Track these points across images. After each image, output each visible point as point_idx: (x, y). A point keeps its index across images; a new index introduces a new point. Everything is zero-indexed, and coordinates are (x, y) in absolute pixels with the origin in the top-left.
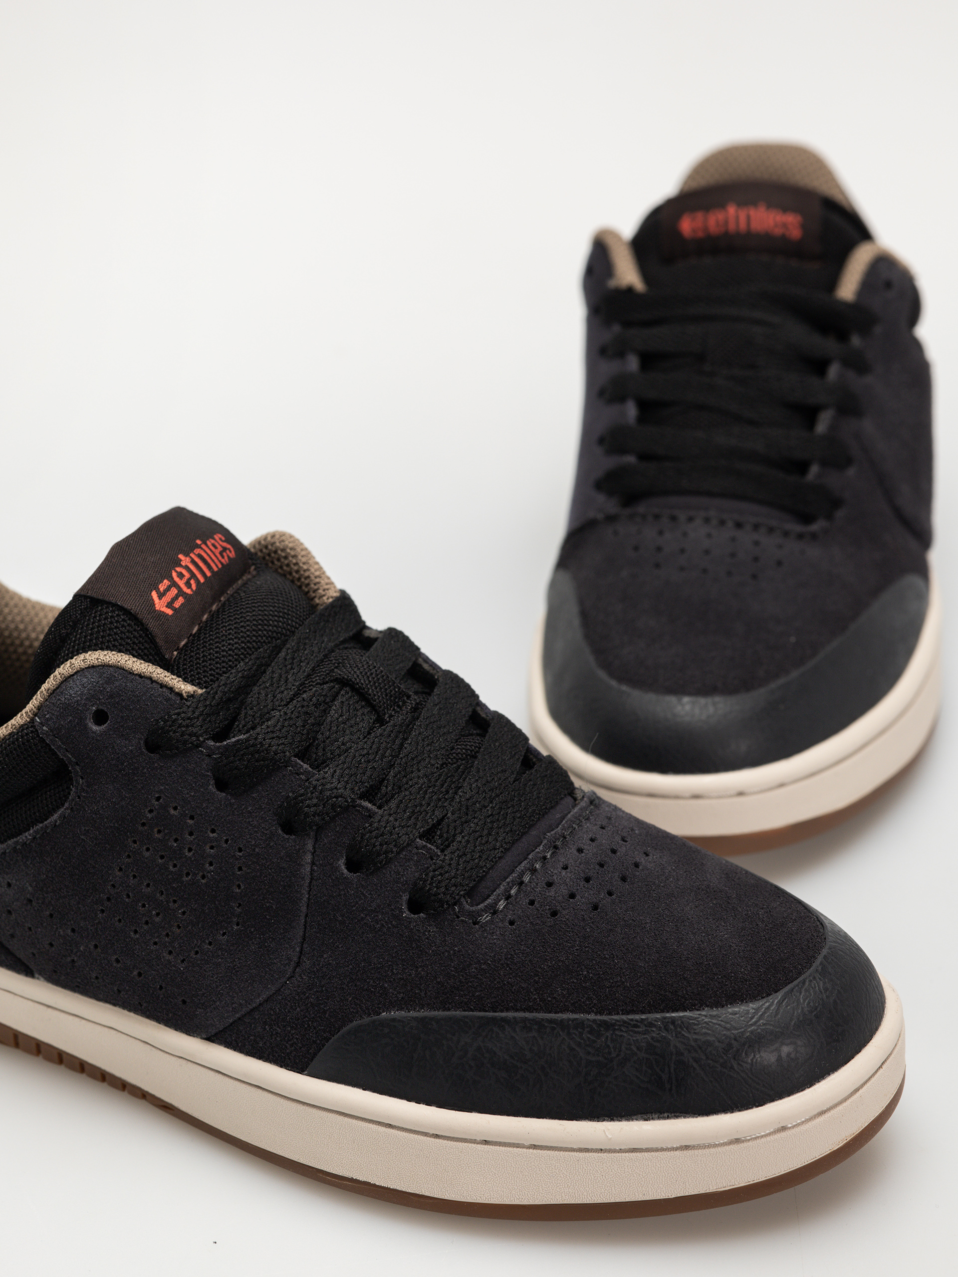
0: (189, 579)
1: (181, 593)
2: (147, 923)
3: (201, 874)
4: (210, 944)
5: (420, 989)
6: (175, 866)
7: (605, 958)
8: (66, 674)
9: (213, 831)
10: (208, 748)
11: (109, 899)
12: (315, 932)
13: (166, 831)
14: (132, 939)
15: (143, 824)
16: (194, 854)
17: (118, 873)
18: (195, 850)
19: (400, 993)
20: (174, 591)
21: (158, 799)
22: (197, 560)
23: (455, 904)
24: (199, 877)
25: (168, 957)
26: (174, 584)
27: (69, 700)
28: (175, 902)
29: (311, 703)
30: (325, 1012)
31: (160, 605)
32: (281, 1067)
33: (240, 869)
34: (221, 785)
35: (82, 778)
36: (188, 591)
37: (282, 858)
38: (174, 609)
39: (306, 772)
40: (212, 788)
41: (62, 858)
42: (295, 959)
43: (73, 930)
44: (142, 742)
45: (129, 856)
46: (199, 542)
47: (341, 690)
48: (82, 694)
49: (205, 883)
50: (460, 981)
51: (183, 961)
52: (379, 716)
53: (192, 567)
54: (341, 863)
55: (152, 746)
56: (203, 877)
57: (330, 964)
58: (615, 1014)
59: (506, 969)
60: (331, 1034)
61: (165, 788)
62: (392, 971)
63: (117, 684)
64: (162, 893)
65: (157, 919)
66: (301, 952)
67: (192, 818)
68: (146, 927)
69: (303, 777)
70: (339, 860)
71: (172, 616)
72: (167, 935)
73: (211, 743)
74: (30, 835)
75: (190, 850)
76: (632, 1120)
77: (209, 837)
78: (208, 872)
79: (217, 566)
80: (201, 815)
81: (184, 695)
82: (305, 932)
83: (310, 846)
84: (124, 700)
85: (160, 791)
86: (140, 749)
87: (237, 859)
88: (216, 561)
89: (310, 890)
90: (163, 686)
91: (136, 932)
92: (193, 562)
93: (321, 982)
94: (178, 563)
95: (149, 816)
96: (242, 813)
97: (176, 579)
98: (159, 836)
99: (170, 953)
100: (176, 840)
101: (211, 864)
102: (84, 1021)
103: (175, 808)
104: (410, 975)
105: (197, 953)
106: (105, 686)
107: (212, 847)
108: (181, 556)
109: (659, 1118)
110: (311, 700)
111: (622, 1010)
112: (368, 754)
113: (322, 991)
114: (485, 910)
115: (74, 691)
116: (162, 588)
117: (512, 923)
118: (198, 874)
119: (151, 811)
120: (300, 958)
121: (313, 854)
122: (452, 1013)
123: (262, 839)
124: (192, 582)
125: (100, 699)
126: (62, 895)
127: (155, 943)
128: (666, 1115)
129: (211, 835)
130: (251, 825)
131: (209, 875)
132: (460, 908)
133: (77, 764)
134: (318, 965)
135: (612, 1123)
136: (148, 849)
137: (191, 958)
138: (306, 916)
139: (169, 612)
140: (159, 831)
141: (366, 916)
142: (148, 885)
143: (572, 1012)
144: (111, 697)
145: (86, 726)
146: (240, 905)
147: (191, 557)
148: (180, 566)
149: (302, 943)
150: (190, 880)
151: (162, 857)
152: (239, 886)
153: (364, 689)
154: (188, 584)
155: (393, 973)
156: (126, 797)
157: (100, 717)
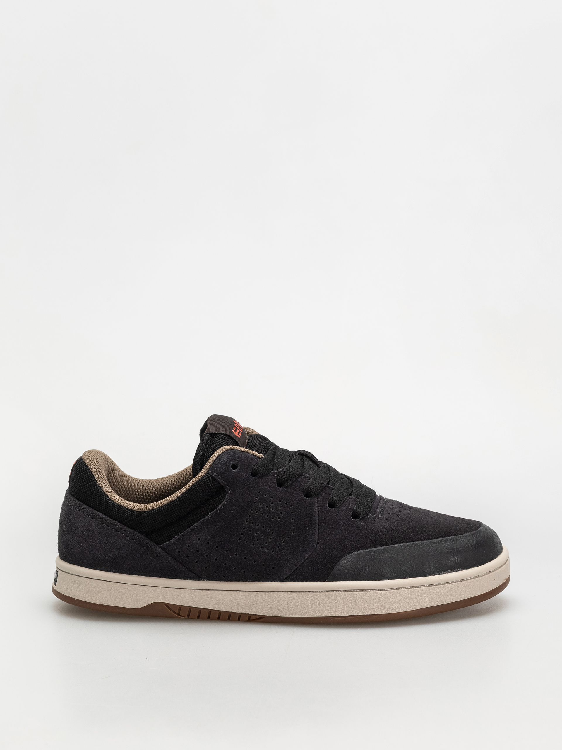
1: (240, 431)
3: (278, 517)
4: (284, 542)
6: (268, 516)
8: (219, 454)
9: (280, 501)
10: (272, 473)
11: (242, 534)
12: (323, 530)
13: (264, 504)
14: (252, 547)
15: (255, 503)
16: (274, 510)
17: (246, 523)
18: (275, 509)
19: (358, 545)
20: (238, 431)
21: (259, 492)
23: (367, 515)
25: (267, 551)
26: (237, 428)
27: (223, 462)
28: (269, 529)
30: (332, 556)
31: (236, 434)
32: (316, 582)
33: (292, 513)
34: (280, 485)
35: (230, 490)
37: (308, 506)
38: (240, 436)
39: (308, 477)
40: (277, 486)
41: (224, 522)
42: (317, 541)
43: (227, 551)
44: (250, 474)
45: (250, 516)
48: (228, 459)
49: (280, 520)
50: (378, 538)
51: (273, 552)
55: (254, 475)
57: (330, 540)
59: (391, 532)
60: (336, 564)
61: (262, 488)
63: (239, 454)
64: (263, 527)
65: (262, 537)
66: (319, 538)
67: (272, 498)
68: (258, 541)
70: (326, 505)
71: (240, 438)
72: (266, 543)
74: (210, 516)
75: (273, 509)
77: (279, 503)
78: (281, 516)
80: (275, 496)
81: (259, 457)
82: (319, 530)
83: (316, 501)
84: (242, 459)
85: (260, 490)
86: (250, 476)
87: (291, 509)
89: (319, 516)
90: (252, 454)
91: (253, 545)
93: (328, 547)
95: (257, 499)
96: (290, 493)
98: (261, 506)
99: (268, 549)
100: (267, 507)
101: (281, 513)
102: (225, 592)
103: (266, 495)
104: (360, 538)
105: (279, 547)
106: (235, 455)
107: (281, 507)
111: (434, 538)
114: (376, 517)
115: (224, 458)
116: (234, 429)
117: (386, 519)
118: (277, 517)
119: (257, 497)
121: (318, 503)
122: (378, 548)
123: (299, 501)
125: (234, 460)
126: (223, 536)
127: (262, 547)
130: (294, 496)
131: (281, 517)
132: (369, 516)
133: (227, 485)
134: (326, 541)
136: (257, 512)
137: (277, 549)
138: (319, 525)
140: (261, 504)
141: (340, 521)
142: (258, 525)
143: (418, 541)
144: (238, 458)
145: (230, 470)
146: (294, 526)
149: (318, 535)
150: (274, 520)
151: (263, 514)
152: (293, 519)
153: (310, 456)
154: (240, 429)
155: (354, 539)
156: (248, 493)
157: (235, 466)
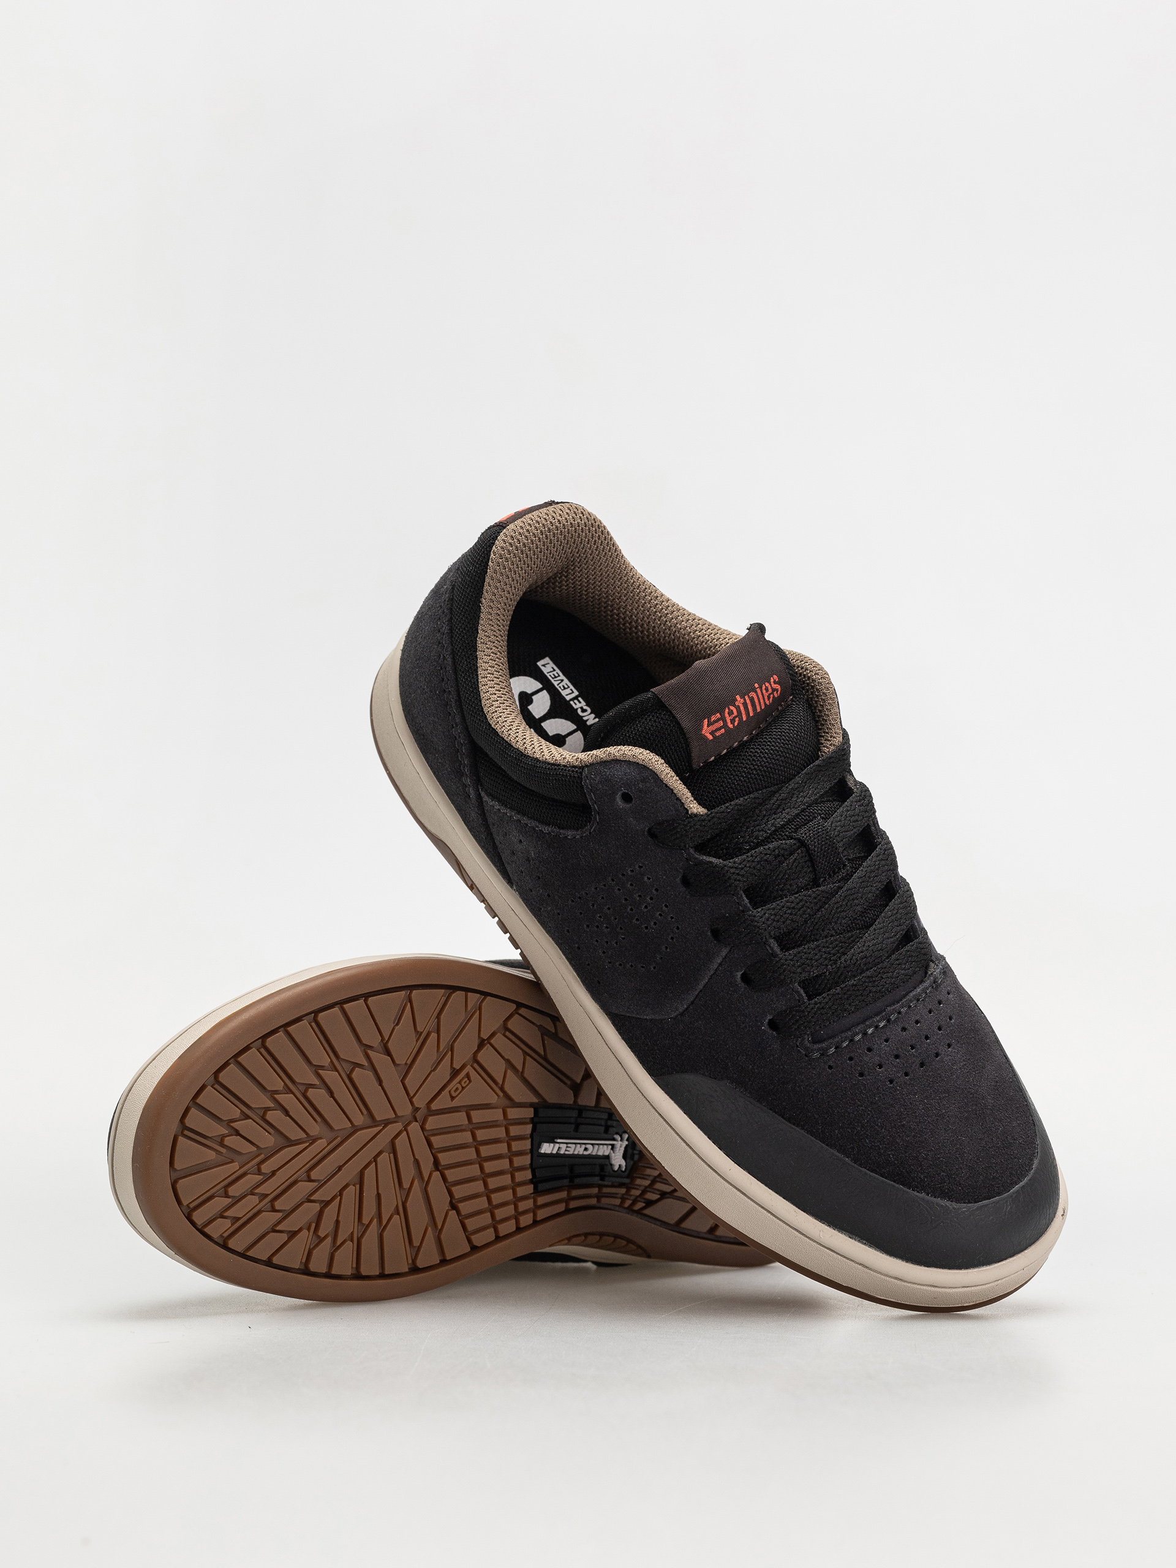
0: (736, 717)
1: (725, 725)
2: (597, 927)
3: (646, 925)
4: (632, 966)
5: (750, 1079)
6: (631, 910)
7: (877, 1125)
8: (618, 757)
9: (666, 906)
10: (689, 854)
11: (580, 898)
12: (701, 1004)
13: (636, 888)
15: (623, 875)
16: (647, 911)
17: (593, 889)
18: (649, 910)
20: (721, 723)
21: (640, 867)
22: (748, 701)
23: (800, 1037)
24: (643, 926)
25: (601, 954)
26: (723, 719)
27: (612, 774)
28: (621, 928)
29: (773, 853)
31: (706, 731)
32: (641, 1063)
33: (672, 939)
34: (685, 882)
35: (597, 824)
36: (731, 726)
37: (702, 950)
38: (715, 737)
39: (745, 906)
40: (678, 880)
41: (561, 857)
44: (647, 829)
45: (605, 885)
46: (756, 685)
47: (798, 848)
48: (622, 779)
49: (645, 932)
51: (610, 963)
52: (816, 877)
53: (742, 708)
54: (739, 974)
55: (652, 834)
56: (646, 928)
57: (700, 1029)
58: (864, 1167)
59: (810, 1099)
60: (681, 1070)
61: (648, 863)
62: (738, 1057)
63: (648, 785)
64: (615, 918)
65: (605, 930)
66: (686, 1009)
67: (657, 890)
68: (596, 929)
69: (741, 908)
70: (738, 972)
71: (711, 740)
72: (607, 942)
73: (692, 851)
74: (548, 830)
75: (646, 907)
76: (842, 1233)
77: (662, 908)
79: (761, 707)
80: (664, 892)
81: (690, 812)
82: (695, 999)
83: (723, 953)
84: (647, 798)
85: (644, 863)
86: (644, 832)
87: (673, 932)
88: (762, 701)
89: (710, 979)
90: (678, 799)
91: (588, 926)
92: (745, 704)
93: (690, 1035)
94: (733, 702)
95: (629, 873)
96: (690, 907)
97: (727, 715)
98: (631, 887)
99: (604, 952)
100: (640, 896)
101: (655, 924)
103: (649, 879)
105: (620, 965)
106: (639, 782)
107: (660, 915)
108: (738, 697)
109: (859, 1241)
110: (774, 851)
112: (793, 908)
113: (687, 1042)
114: (819, 1050)
115: (618, 772)
116: (713, 718)
117: (830, 1067)
118: (644, 924)
119: (632, 871)
120: (684, 1011)
121: (723, 959)
122: (762, 1105)
123: (695, 931)
124: (737, 719)
125: (632, 787)
126: (552, 874)
127: (597, 941)
128: (864, 1242)
129: (664, 908)
130: (692, 918)
131: (651, 929)
132: (801, 1041)
133: (598, 814)
134: (693, 1024)
135: (828, 1228)
138: (701, 991)
139: (710, 737)
140: (632, 885)
141: (738, 1015)
142: (609, 909)
144: (642, 791)
145: (615, 799)
147: (745, 700)
148: (734, 705)
149: (690, 1005)
150: (637, 924)
151: (626, 900)
152: (666, 948)
153: (814, 856)
154: (733, 721)
155: (737, 1059)
157: (627, 798)
